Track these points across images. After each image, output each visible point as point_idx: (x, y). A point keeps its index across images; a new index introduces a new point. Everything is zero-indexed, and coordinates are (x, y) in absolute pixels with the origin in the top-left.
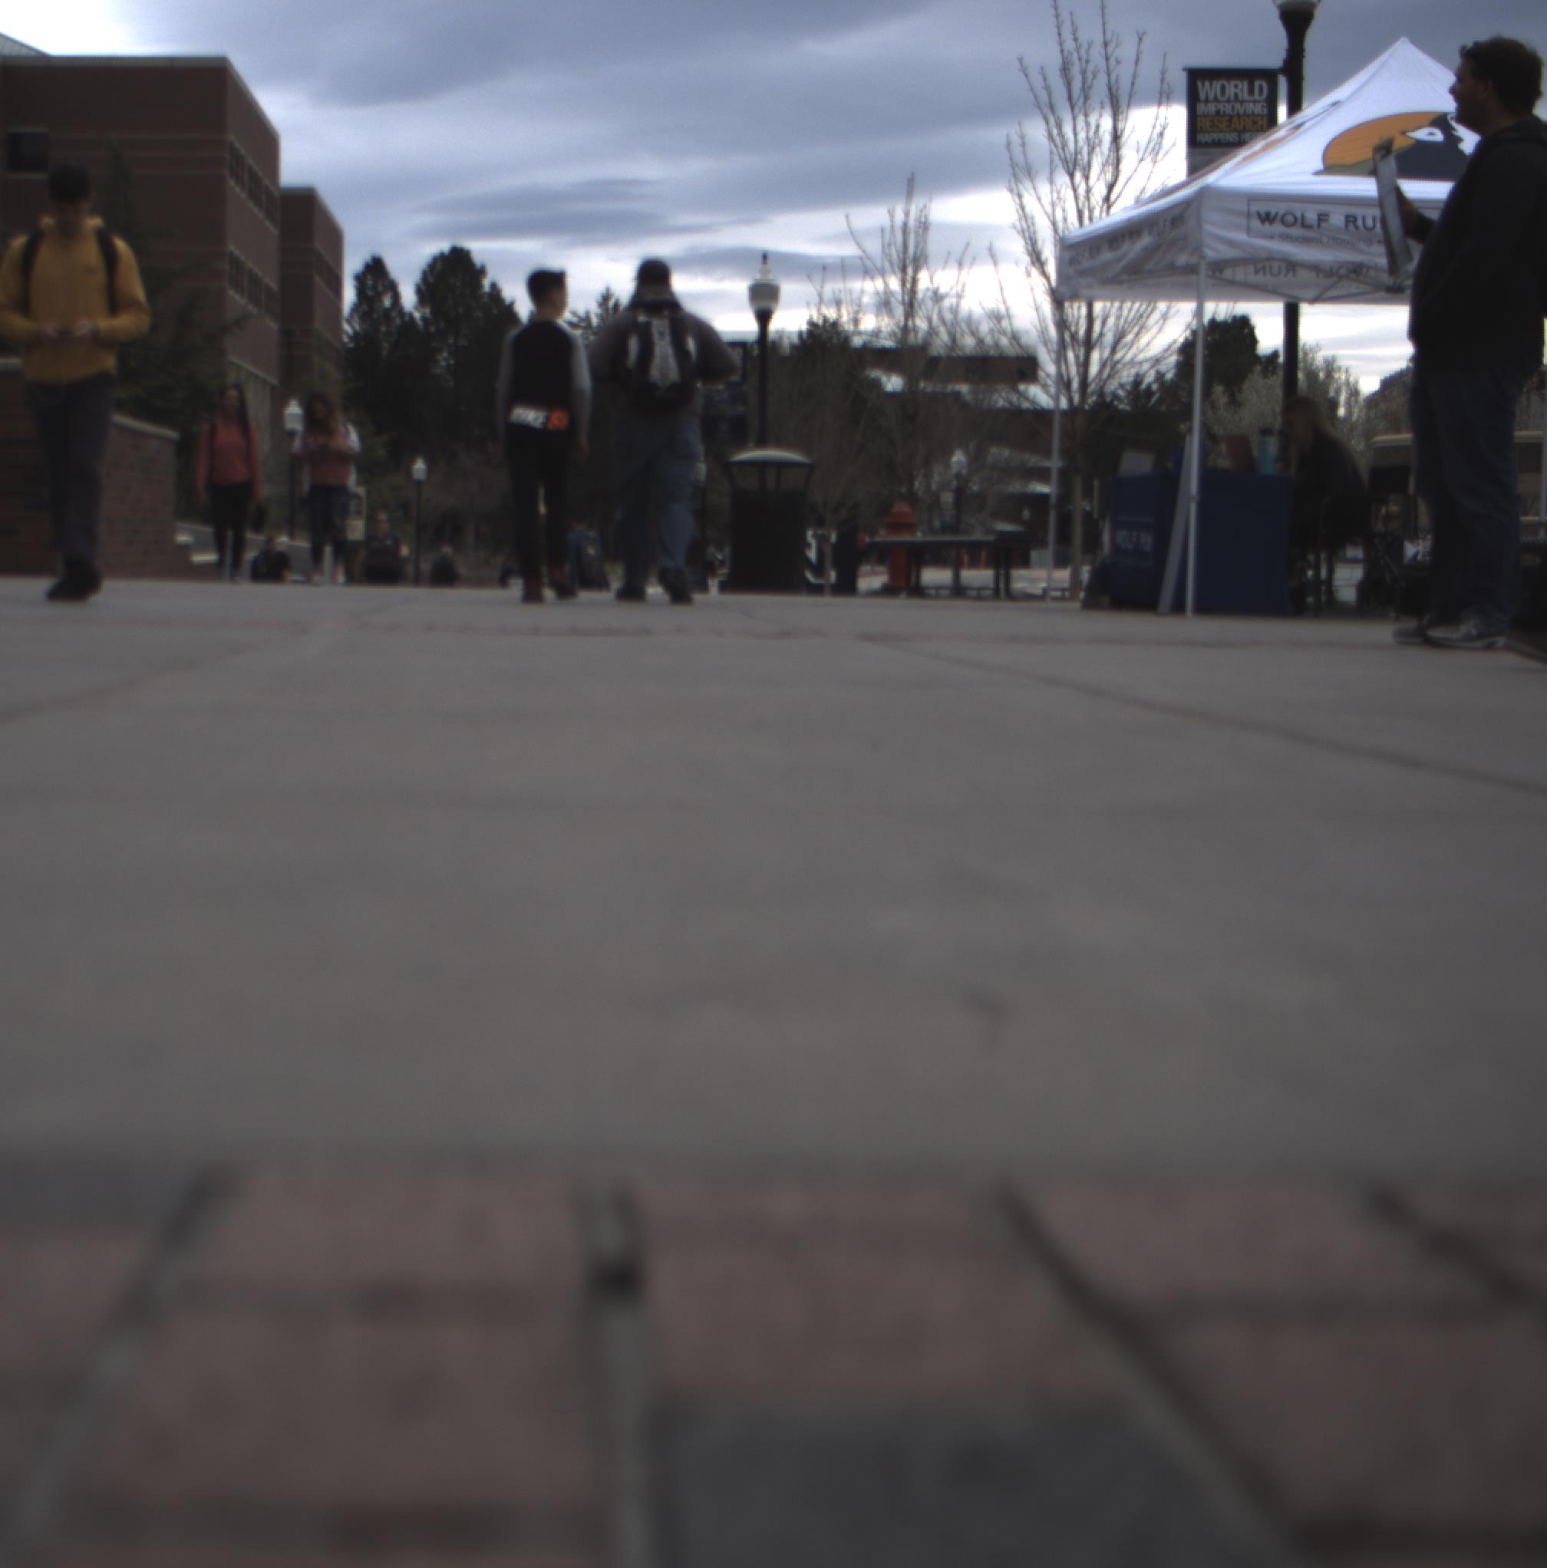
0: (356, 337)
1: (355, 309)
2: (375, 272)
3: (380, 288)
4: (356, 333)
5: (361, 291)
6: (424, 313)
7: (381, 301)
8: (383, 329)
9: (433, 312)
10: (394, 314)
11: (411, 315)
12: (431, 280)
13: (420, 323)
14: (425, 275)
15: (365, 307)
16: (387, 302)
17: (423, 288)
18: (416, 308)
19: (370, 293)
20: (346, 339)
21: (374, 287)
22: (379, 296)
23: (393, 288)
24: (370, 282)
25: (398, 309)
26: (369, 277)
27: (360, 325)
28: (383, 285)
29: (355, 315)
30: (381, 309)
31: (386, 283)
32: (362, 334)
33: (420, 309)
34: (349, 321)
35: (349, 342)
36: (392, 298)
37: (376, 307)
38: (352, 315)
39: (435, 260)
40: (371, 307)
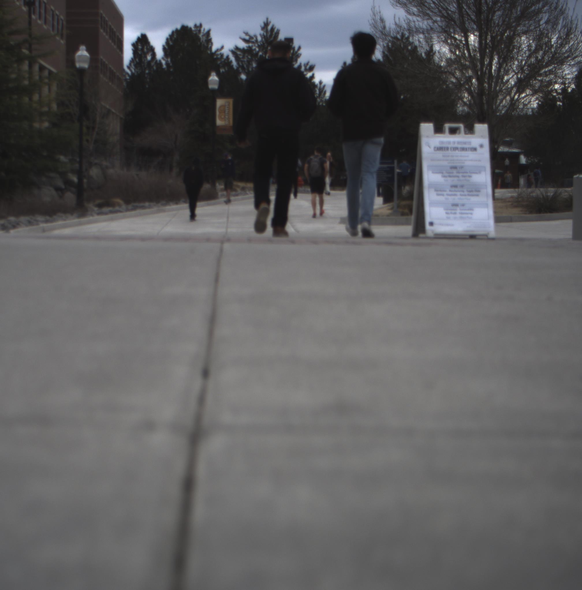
0: (133, 76)
1: (132, 61)
2: (143, 40)
3: (145, 50)
4: (132, 73)
5: (135, 52)
6: (168, 61)
7: (146, 57)
8: (147, 72)
9: (171, 61)
10: (153, 64)
11: (160, 64)
12: (171, 43)
13: (164, 66)
14: (167, 39)
15: (137, 60)
16: (149, 58)
17: (167, 47)
18: (163, 58)
19: (140, 53)
21: (142, 50)
22: (145, 55)
23: (152, 50)
24: (140, 47)
25: (155, 61)
26: (139, 44)
27: (135, 70)
28: (147, 49)
29: (132, 64)
30: (146, 61)
31: (148, 47)
32: (136, 74)
33: (166, 59)
34: (129, 67)
35: (128, 78)
36: (151, 55)
37: (143, 60)
38: (130, 64)
39: (173, 33)
40: (140, 60)
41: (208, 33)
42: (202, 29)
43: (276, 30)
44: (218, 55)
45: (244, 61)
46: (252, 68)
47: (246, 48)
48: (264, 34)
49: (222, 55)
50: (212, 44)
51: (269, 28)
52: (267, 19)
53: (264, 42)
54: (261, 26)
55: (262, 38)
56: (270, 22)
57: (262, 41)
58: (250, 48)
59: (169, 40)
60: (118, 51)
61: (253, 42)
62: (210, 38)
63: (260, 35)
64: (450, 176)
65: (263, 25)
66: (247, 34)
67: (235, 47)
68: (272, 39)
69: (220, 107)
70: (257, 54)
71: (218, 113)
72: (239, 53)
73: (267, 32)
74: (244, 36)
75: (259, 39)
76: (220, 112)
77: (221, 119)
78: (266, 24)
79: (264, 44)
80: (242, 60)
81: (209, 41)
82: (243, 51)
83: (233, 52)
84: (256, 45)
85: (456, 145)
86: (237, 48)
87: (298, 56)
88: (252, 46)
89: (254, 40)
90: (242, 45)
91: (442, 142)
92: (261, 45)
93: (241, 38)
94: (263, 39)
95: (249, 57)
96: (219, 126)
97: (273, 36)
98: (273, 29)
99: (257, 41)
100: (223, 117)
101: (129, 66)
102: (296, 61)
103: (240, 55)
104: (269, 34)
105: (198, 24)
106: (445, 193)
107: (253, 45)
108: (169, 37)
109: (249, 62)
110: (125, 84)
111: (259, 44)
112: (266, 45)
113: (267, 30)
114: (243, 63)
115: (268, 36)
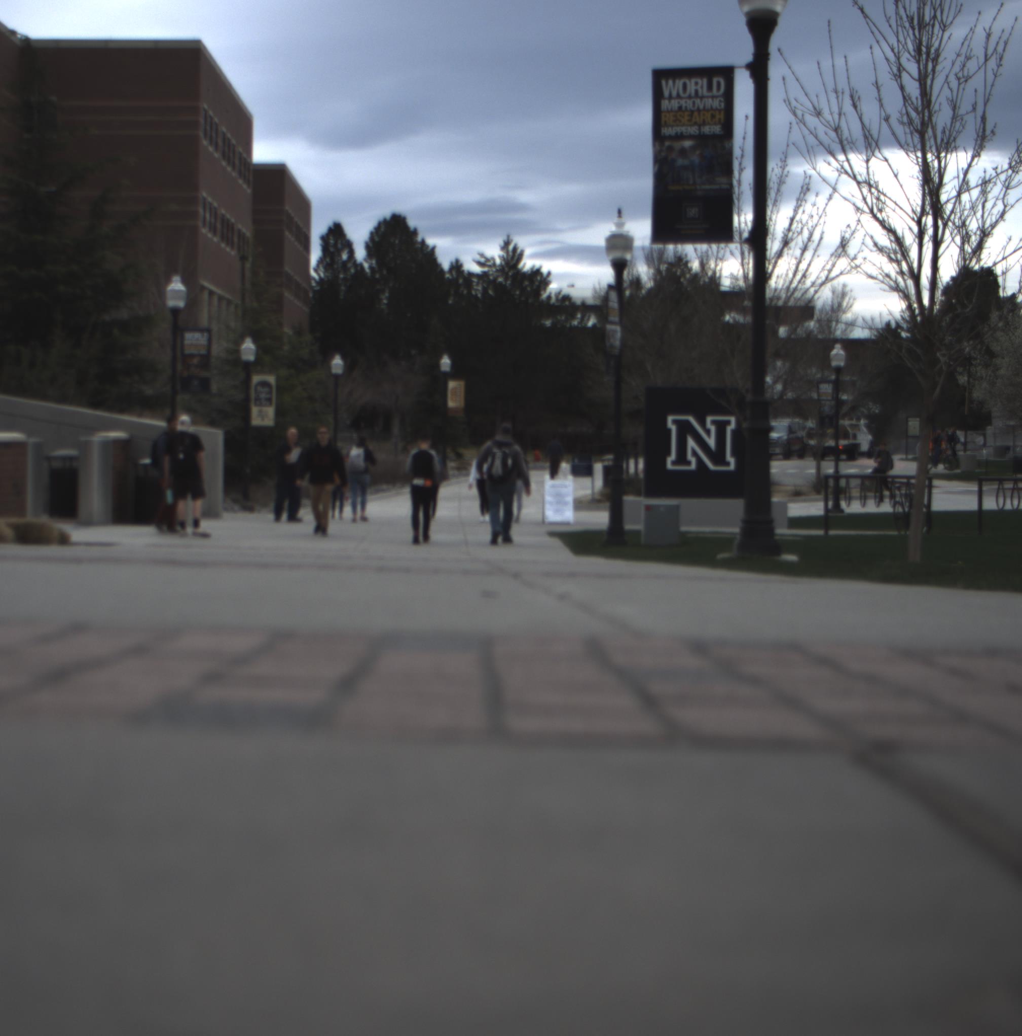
0: (321, 282)
1: (321, 261)
2: (336, 232)
3: (339, 246)
4: (321, 279)
5: (325, 248)
6: (372, 264)
7: (340, 256)
8: (342, 276)
9: (377, 263)
10: (350, 265)
11: (361, 265)
12: (377, 239)
13: (367, 270)
14: (372, 234)
15: (328, 260)
16: (345, 256)
17: (371, 245)
18: (365, 260)
19: (332, 249)
20: (314, 284)
21: (335, 245)
22: (339, 252)
23: (349, 245)
24: (332, 241)
25: (353, 262)
26: (331, 238)
27: (324, 273)
28: (342, 243)
29: (322, 266)
30: (340, 262)
31: (344, 242)
32: (326, 279)
33: (369, 261)
34: (316, 271)
36: (348, 253)
37: (337, 260)
38: (319, 266)
39: (380, 224)
40: (332, 259)
43: (519, 251)
45: (477, 290)
47: (481, 273)
48: (503, 256)
51: (511, 247)
52: (508, 236)
53: (505, 265)
54: (500, 246)
55: (501, 260)
56: (512, 240)
57: (501, 265)
58: (485, 274)
59: (374, 234)
60: (304, 251)
61: (490, 266)
63: (500, 257)
64: (555, 498)
65: (502, 244)
66: (482, 255)
68: (514, 262)
69: (452, 389)
70: (495, 280)
71: (449, 394)
73: (507, 252)
74: (478, 258)
75: (498, 261)
76: (452, 394)
77: (452, 400)
78: (507, 243)
79: (504, 268)
80: (475, 287)
82: (477, 276)
84: (494, 269)
85: (559, 485)
87: (548, 284)
88: (489, 271)
89: (491, 263)
90: (476, 269)
92: (501, 268)
93: (475, 261)
94: (503, 263)
95: (485, 285)
96: (450, 408)
97: (516, 258)
98: (515, 249)
99: (494, 264)
100: (454, 398)
101: (317, 268)
102: (545, 289)
104: (511, 254)
106: (553, 505)
107: (490, 269)
108: (374, 231)
110: (311, 295)
111: (498, 268)
112: (506, 269)
113: (508, 250)
114: (478, 292)
115: (510, 258)
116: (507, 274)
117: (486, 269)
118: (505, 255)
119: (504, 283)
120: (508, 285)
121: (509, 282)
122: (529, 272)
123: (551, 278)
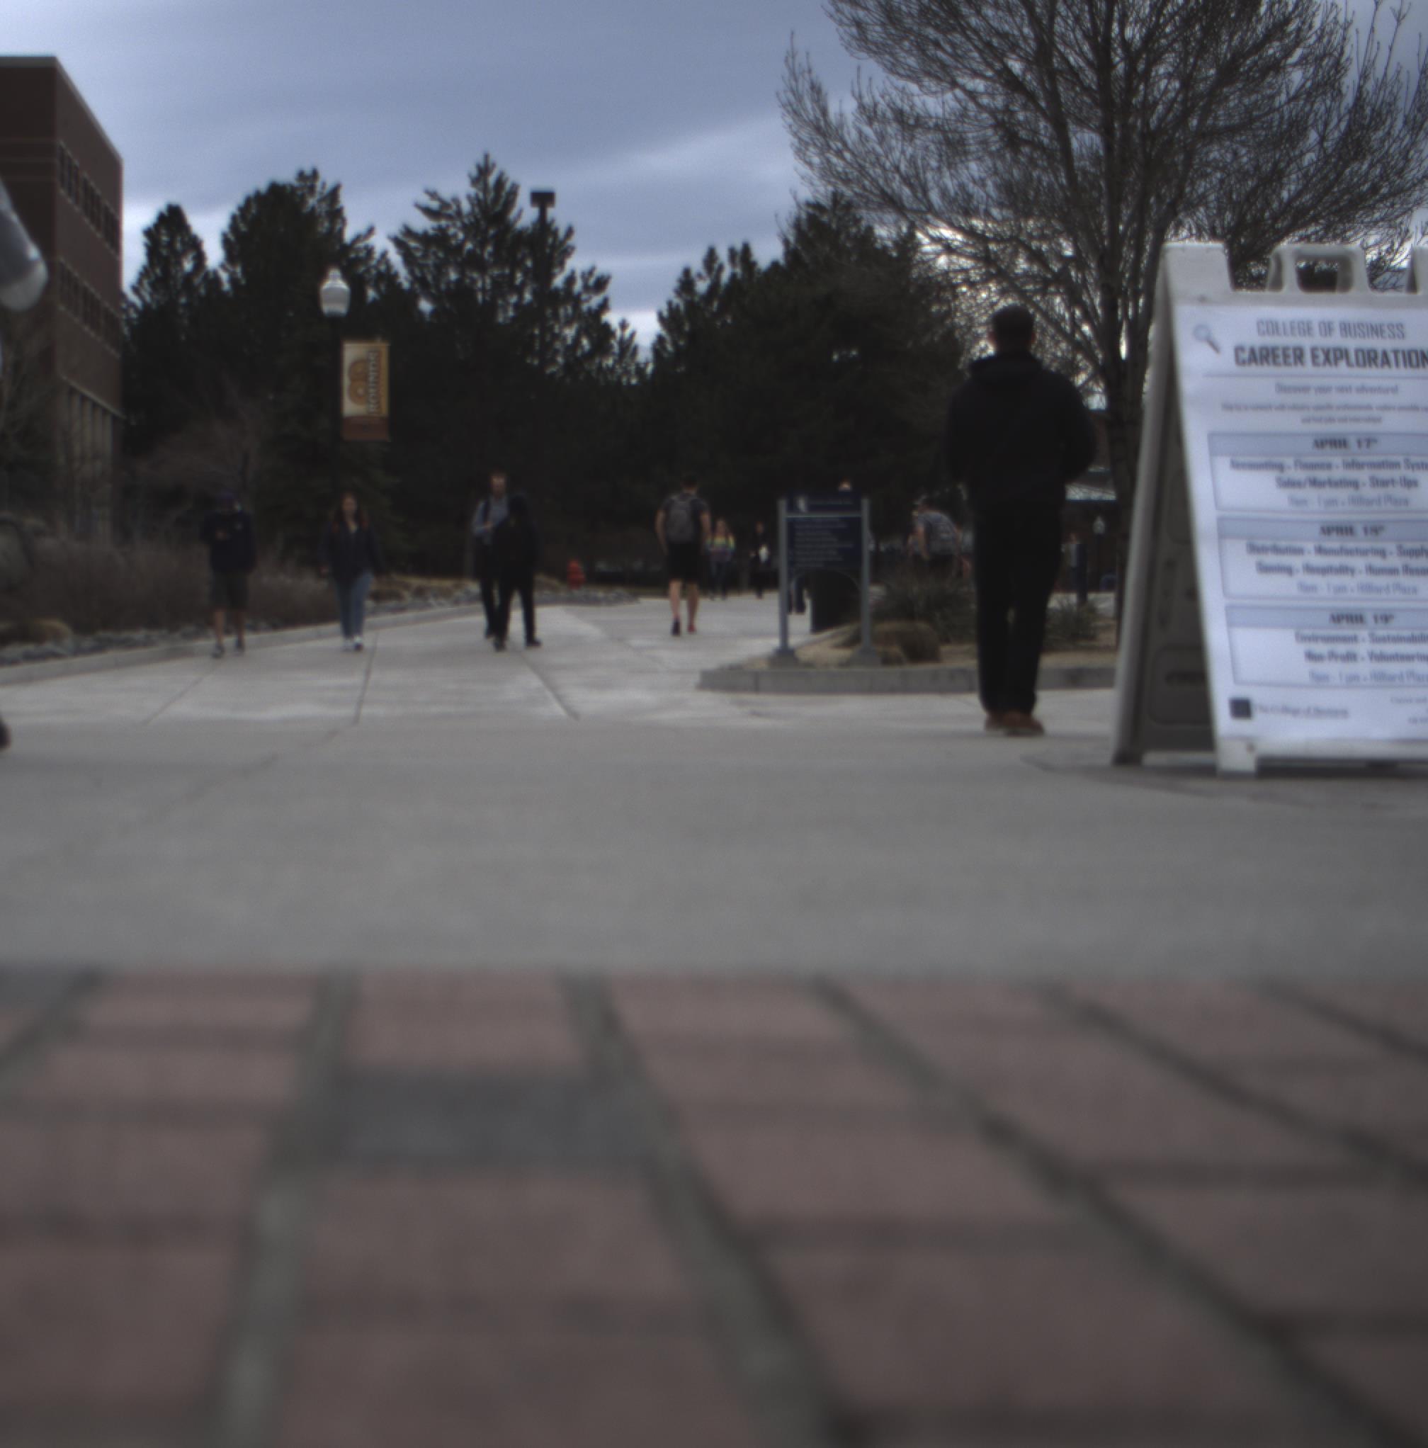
0: (146, 311)
1: (145, 273)
2: (172, 222)
3: (178, 246)
4: (146, 306)
5: (153, 251)
6: (234, 273)
7: (179, 264)
9: (244, 272)
10: (197, 280)
11: (216, 278)
12: (243, 228)
13: (226, 286)
14: (234, 218)
15: (158, 271)
16: (188, 265)
17: (232, 237)
18: (223, 266)
19: (164, 252)
21: (170, 245)
22: (178, 257)
23: (195, 245)
24: (165, 238)
25: (202, 274)
26: (163, 231)
27: (151, 295)
28: (183, 243)
29: (145, 282)
30: (180, 275)
31: (186, 239)
32: (154, 306)
33: (229, 267)
34: (136, 290)
35: (134, 315)
36: (194, 259)
37: (173, 271)
38: (140, 281)
39: (248, 201)
40: (166, 271)
41: (334, 194)
42: (318, 185)
43: (508, 186)
44: (358, 250)
45: (427, 266)
46: (449, 283)
47: (431, 232)
48: (477, 195)
49: (370, 251)
50: (344, 221)
51: (492, 179)
52: (486, 157)
53: (479, 216)
54: (470, 176)
55: (472, 205)
56: (494, 165)
57: (472, 213)
58: (442, 231)
59: (239, 220)
60: (107, 245)
61: (449, 217)
62: (338, 206)
63: (469, 197)
64: (1315, 483)
65: (474, 172)
66: (433, 195)
67: (403, 230)
68: (498, 208)
69: (355, 364)
70: (460, 246)
71: (346, 381)
72: (413, 244)
73: (485, 189)
74: (426, 200)
75: (466, 207)
76: (353, 380)
77: (356, 397)
78: (483, 171)
79: (477, 220)
80: (421, 262)
81: (336, 215)
82: (424, 238)
83: (398, 243)
84: (459, 224)
85: (1336, 340)
86: (408, 232)
87: (567, 252)
88: (448, 227)
89: (451, 211)
90: (422, 224)
91: (1272, 327)
92: (471, 223)
93: (418, 206)
94: (477, 210)
95: (441, 255)
96: (350, 419)
97: (502, 201)
98: (500, 183)
99: (459, 213)
100: (361, 391)
101: (137, 285)
102: (562, 264)
103: (416, 249)
104: (491, 195)
105: (308, 171)
106: (1296, 562)
107: (450, 223)
108: (237, 213)
109: (440, 268)
110: (126, 330)
111: (466, 221)
112: (483, 223)
113: (486, 184)
114: (426, 271)
115: (489, 202)
116: (486, 231)
117: (443, 223)
118: (481, 195)
119: (478, 251)
120: (486, 256)
121: (489, 249)
122: (529, 231)
123: (574, 240)
